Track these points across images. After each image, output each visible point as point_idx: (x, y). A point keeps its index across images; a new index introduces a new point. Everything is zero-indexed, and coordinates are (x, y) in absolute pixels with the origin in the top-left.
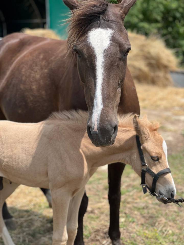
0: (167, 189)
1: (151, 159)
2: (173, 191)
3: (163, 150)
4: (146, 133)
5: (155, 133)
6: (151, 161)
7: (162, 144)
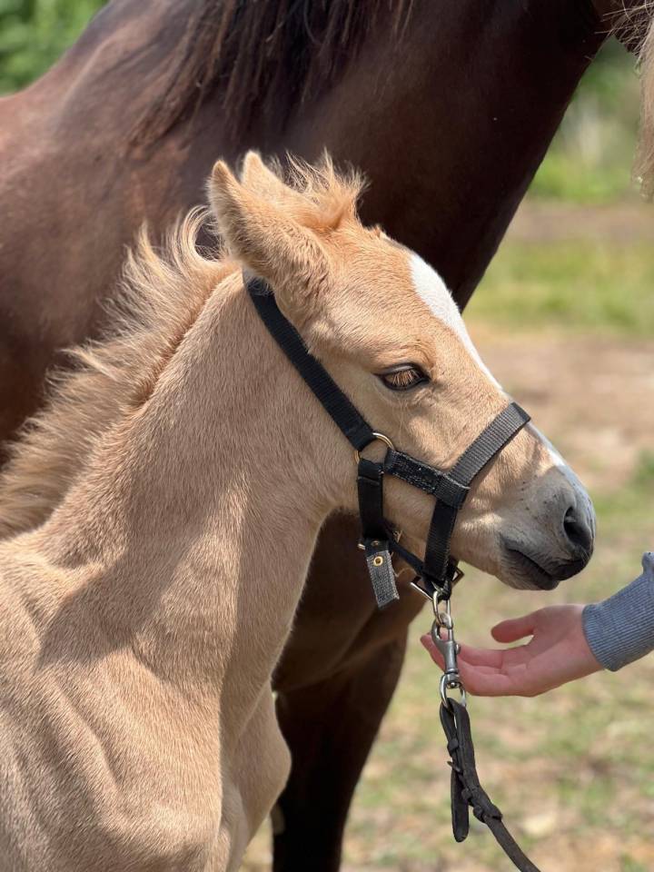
0: (538, 509)
1: (385, 389)
2: (570, 511)
3: (428, 312)
4: (302, 254)
5: (349, 240)
6: (390, 402)
7: (410, 281)
